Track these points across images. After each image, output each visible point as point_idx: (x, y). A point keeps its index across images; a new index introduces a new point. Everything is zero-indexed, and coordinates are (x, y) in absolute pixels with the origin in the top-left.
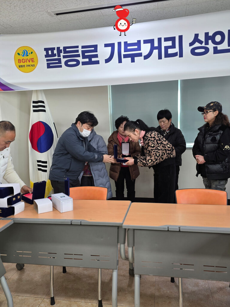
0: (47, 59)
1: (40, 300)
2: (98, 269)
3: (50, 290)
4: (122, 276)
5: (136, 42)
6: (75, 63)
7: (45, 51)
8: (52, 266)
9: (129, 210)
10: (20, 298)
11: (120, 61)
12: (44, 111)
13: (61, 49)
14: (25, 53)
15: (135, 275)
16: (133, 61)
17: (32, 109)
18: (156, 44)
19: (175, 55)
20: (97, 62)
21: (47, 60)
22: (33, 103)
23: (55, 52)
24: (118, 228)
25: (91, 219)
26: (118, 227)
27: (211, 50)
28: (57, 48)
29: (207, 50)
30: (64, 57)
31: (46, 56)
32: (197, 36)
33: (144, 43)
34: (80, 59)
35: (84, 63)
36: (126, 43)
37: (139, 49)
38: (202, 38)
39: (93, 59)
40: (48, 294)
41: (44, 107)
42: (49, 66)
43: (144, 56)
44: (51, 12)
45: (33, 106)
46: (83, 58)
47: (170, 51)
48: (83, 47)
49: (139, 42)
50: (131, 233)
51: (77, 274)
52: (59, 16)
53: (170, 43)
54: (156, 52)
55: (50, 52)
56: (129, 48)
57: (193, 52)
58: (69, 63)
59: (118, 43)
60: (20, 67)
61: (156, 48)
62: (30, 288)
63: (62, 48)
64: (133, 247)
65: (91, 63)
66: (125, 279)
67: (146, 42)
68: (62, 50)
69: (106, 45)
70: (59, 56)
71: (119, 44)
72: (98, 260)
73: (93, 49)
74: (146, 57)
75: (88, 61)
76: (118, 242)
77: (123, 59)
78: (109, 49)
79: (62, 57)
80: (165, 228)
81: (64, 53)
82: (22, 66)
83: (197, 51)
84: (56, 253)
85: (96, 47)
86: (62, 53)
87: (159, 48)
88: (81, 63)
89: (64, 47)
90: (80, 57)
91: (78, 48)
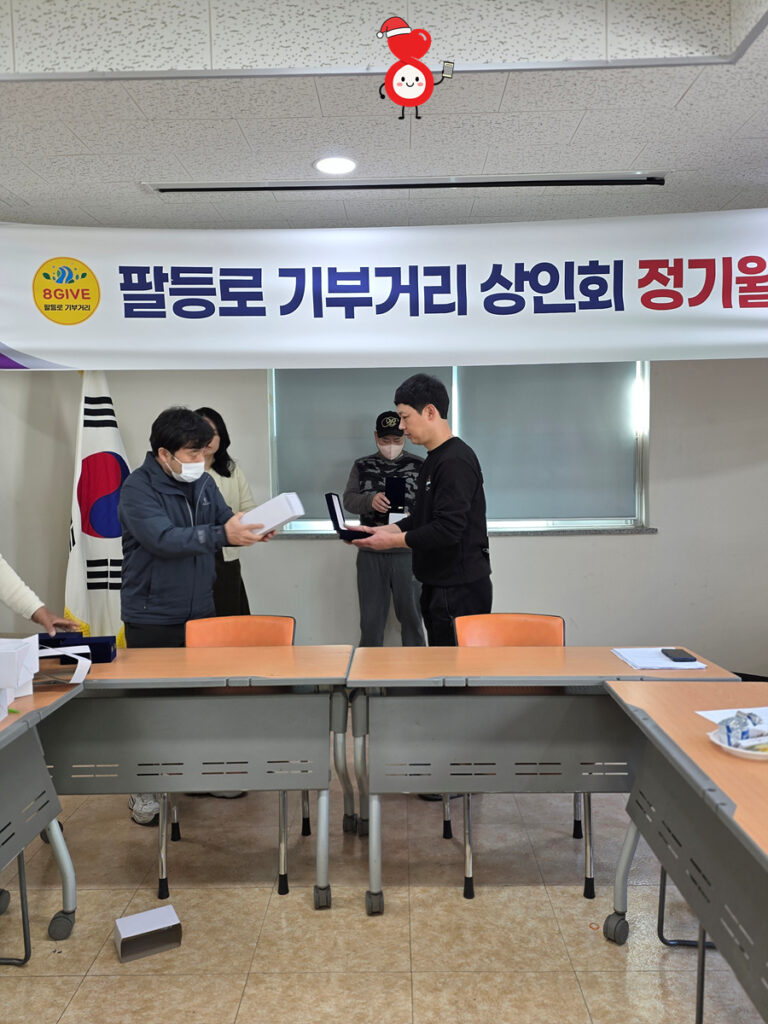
0: (124, 295)
5: (359, 271)
6: (202, 309)
7: (121, 272)
9: (354, 658)
11: (318, 313)
12: (113, 424)
13: (164, 272)
14: (65, 275)
16: (350, 314)
18: (405, 281)
19: (448, 308)
20: (261, 312)
21: (127, 297)
22: (86, 402)
23: (150, 278)
27: (530, 304)
28: (156, 268)
29: (520, 304)
30: (173, 292)
31: (123, 287)
32: (497, 268)
33: (377, 276)
34: (217, 301)
35: (225, 312)
36: (332, 271)
37: (365, 288)
38: (509, 274)
39: (250, 304)
41: (111, 412)
42: (129, 312)
43: (377, 306)
44: (151, 184)
45: (85, 410)
46: (224, 298)
47: (439, 299)
48: (224, 272)
49: (365, 271)
52: (167, 194)
53: (436, 281)
54: (404, 299)
55: (135, 278)
56: (339, 283)
57: (489, 305)
58: (185, 309)
59: (314, 269)
61: (405, 289)
63: (167, 270)
65: (242, 311)
67: (380, 272)
68: (167, 274)
69: (284, 273)
70: (160, 288)
71: (317, 272)
73: (251, 278)
74: (383, 309)
75: (236, 305)
77: (325, 309)
78: (293, 280)
79: (166, 292)
81: (173, 283)
82: (53, 308)
83: (498, 304)
85: (257, 273)
86: (167, 281)
87: (412, 289)
88: (217, 311)
89: (173, 269)
90: (215, 294)
91: (211, 272)
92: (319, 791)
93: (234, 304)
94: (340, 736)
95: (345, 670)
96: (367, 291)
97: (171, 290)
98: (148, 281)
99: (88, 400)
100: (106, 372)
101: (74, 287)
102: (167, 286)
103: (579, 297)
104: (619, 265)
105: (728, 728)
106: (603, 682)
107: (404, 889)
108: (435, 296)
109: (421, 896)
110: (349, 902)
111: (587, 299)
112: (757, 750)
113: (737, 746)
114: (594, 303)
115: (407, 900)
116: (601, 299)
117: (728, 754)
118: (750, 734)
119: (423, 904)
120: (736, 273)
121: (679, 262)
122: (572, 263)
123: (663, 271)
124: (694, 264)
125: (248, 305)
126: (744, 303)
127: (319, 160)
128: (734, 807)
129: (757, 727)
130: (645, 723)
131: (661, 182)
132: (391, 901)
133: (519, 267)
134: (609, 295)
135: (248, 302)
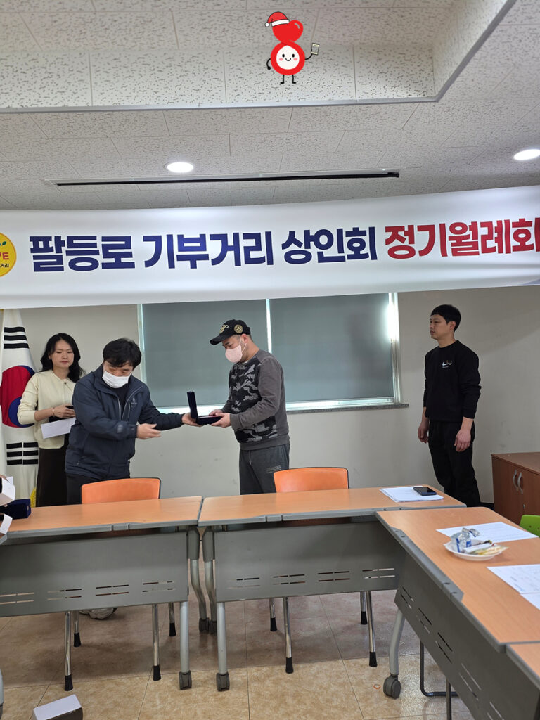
0: (34, 256)
5: (199, 236)
6: (90, 264)
7: (31, 241)
11: (172, 265)
12: (26, 346)
13: (62, 240)
15: (218, 604)
16: (194, 266)
18: (231, 242)
19: (260, 260)
20: (132, 265)
23: (52, 244)
27: (315, 257)
28: (56, 237)
29: (308, 257)
30: (68, 253)
31: (33, 251)
32: (292, 234)
33: (211, 240)
34: (100, 259)
35: (105, 266)
36: (180, 237)
37: (203, 248)
38: (300, 237)
39: (124, 260)
41: (24, 338)
42: (37, 268)
43: (212, 260)
44: (51, 180)
45: (5, 336)
46: (104, 257)
47: (254, 254)
48: (104, 239)
49: (203, 237)
52: (62, 187)
53: (252, 243)
54: (231, 254)
55: (41, 244)
56: (186, 245)
57: (288, 258)
58: (78, 264)
59: (168, 236)
61: (231, 248)
63: (64, 238)
65: (118, 265)
67: (213, 237)
68: (64, 241)
69: (147, 239)
70: (59, 250)
71: (170, 238)
73: (124, 243)
74: (215, 262)
75: (114, 262)
77: (177, 262)
78: (153, 244)
79: (64, 254)
81: (68, 247)
83: (294, 257)
85: (128, 240)
86: (64, 246)
87: (236, 248)
88: (100, 266)
89: (68, 237)
90: (98, 254)
91: (96, 239)
92: (181, 602)
93: (112, 260)
94: (194, 562)
95: (197, 514)
96: (205, 250)
97: (67, 251)
98: (50, 246)
99: (7, 330)
100: (20, 309)
102: (64, 249)
103: (347, 252)
104: (372, 230)
105: (457, 540)
106: (375, 513)
107: (244, 669)
108: (252, 253)
109: (256, 674)
110: (205, 682)
111: (353, 253)
112: (477, 554)
113: (463, 552)
114: (357, 255)
115: (246, 678)
116: (362, 252)
117: (459, 558)
118: (472, 543)
119: (257, 680)
120: (449, 234)
121: (411, 227)
122: (342, 230)
123: (401, 234)
124: (421, 228)
125: (122, 261)
126: (455, 253)
127: (168, 163)
128: (462, 594)
129: (477, 538)
130: (402, 539)
131: (397, 175)
132: (235, 679)
133: (307, 233)
134: (367, 250)
135: (122, 259)
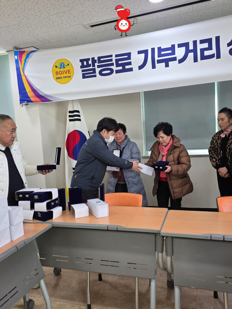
1: (77, 307)
2: (135, 277)
3: (86, 297)
4: (159, 287)
5: (170, 46)
6: (109, 72)
7: (80, 62)
8: (88, 272)
9: (167, 217)
10: (58, 303)
11: (154, 67)
12: (80, 120)
14: (62, 65)
15: (175, 287)
16: (167, 66)
17: (68, 118)
18: (191, 47)
19: (212, 56)
20: (131, 70)
21: (83, 71)
22: (69, 113)
23: (90, 62)
24: (155, 236)
25: (127, 225)
26: (156, 234)
28: (92, 58)
30: (99, 67)
31: (81, 67)
33: (178, 47)
34: (114, 68)
35: (118, 72)
36: (159, 48)
37: (173, 53)
39: (127, 67)
40: (85, 301)
41: (79, 116)
42: (84, 77)
43: (179, 60)
44: (86, 24)
45: (69, 115)
46: (117, 67)
47: (207, 53)
48: (116, 56)
49: (173, 46)
50: (169, 240)
51: (113, 282)
52: (94, 28)
53: (206, 45)
54: (191, 55)
55: (85, 63)
56: (162, 53)
57: (231, 52)
58: (103, 72)
59: (152, 49)
60: (57, 79)
61: (191, 51)
62: (67, 294)
63: (96, 58)
64: (172, 256)
65: (124, 70)
66: (163, 291)
67: (180, 46)
68: (96, 60)
69: (139, 52)
70: (94, 66)
71: (153, 50)
72: (135, 268)
73: (127, 56)
74: (181, 61)
76: (155, 251)
77: (157, 65)
78: (144, 54)
79: (96, 67)
80: (207, 237)
81: (98, 63)
82: (59, 78)
84: (93, 259)
85: (129, 55)
86: (96, 63)
87: (195, 51)
88: (115, 72)
89: (98, 57)
90: (113, 65)
91: (112, 57)
92: (151, 279)
93: (121, 68)
94: (160, 254)
97: (97, 65)
100: (79, 100)
101: (65, 69)
108: (205, 52)
125: (126, 68)
135: (126, 66)
